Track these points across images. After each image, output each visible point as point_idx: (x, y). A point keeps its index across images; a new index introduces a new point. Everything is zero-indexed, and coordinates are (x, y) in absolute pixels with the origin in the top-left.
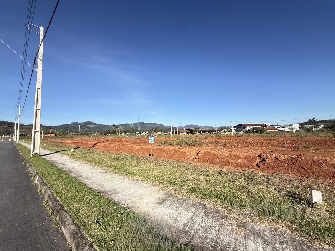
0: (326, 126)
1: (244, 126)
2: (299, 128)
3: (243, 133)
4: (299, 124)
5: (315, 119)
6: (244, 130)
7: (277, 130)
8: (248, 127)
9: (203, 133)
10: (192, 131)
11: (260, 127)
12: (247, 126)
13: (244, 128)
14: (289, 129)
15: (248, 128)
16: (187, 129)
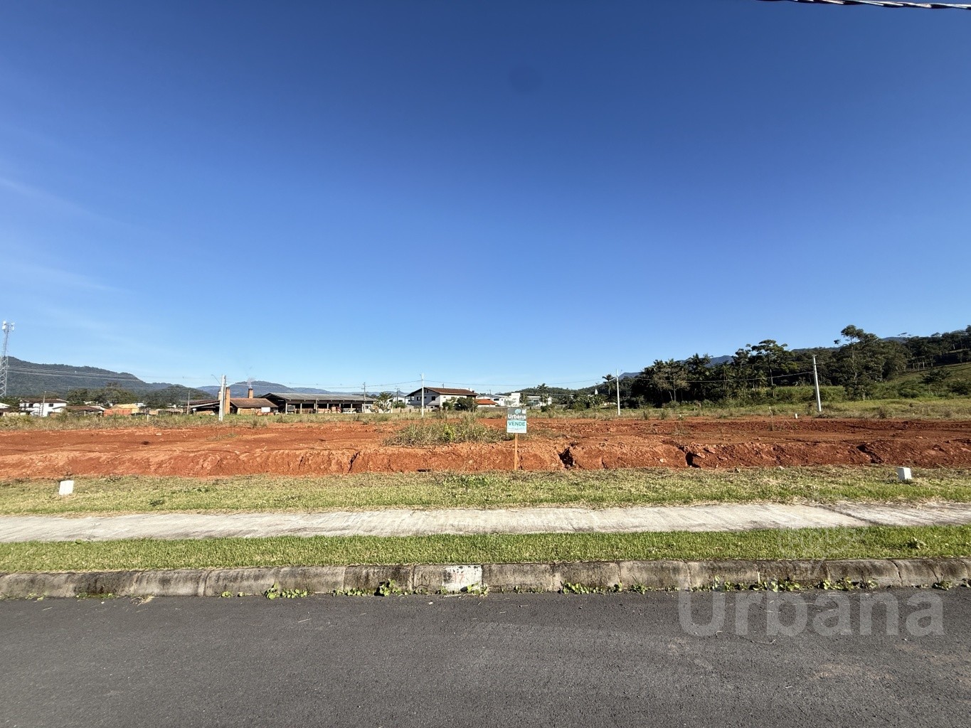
0: (557, 400)
1: (432, 393)
2: (521, 402)
3: (431, 410)
4: (519, 394)
5: (545, 386)
6: (433, 402)
7: (494, 406)
8: (441, 396)
9: (321, 411)
10: (284, 403)
11: (464, 397)
12: (439, 394)
13: (434, 399)
14: (506, 402)
15: (442, 399)
16: (262, 397)
